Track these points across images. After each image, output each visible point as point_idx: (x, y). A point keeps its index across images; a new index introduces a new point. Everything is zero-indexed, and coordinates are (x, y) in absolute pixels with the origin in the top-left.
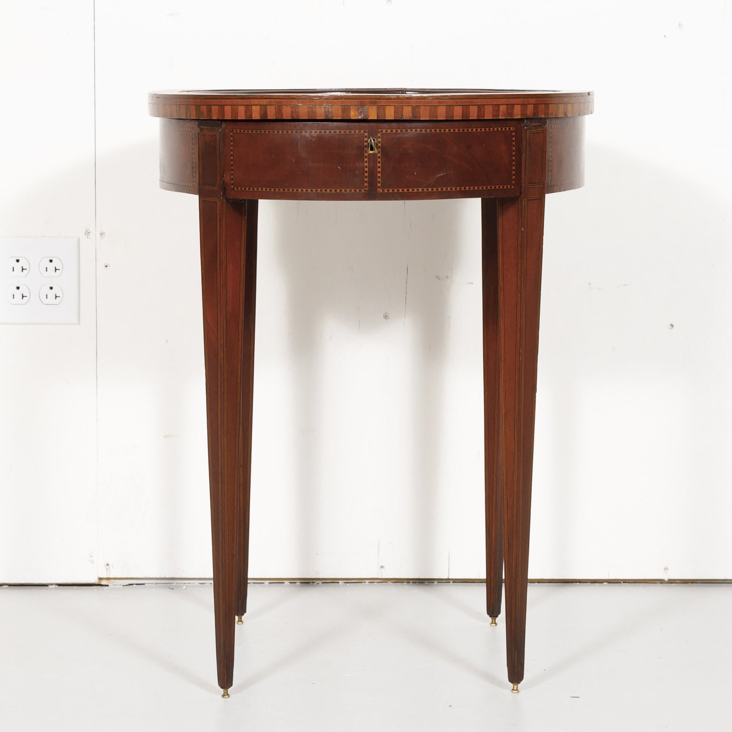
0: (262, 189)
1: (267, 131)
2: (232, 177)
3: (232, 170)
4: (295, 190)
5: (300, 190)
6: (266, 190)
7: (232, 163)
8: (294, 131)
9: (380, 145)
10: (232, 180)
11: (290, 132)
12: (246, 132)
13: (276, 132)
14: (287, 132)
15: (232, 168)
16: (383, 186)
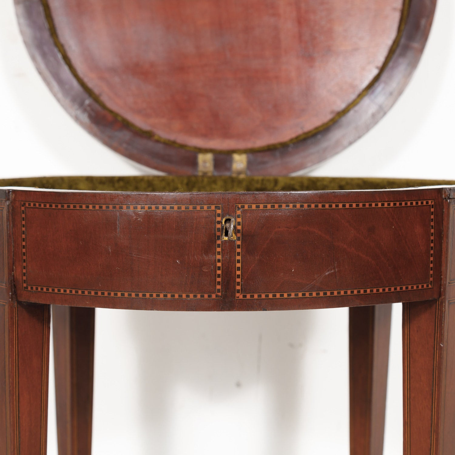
0: (65, 291)
1: (72, 207)
2: (24, 271)
3: (24, 261)
4: (112, 294)
5: (119, 294)
6: (71, 291)
7: (24, 250)
8: (111, 206)
9: (239, 227)
10: (24, 275)
11: (104, 207)
12: (42, 206)
13: (84, 207)
14: (101, 207)
15: (25, 257)
16: (244, 290)
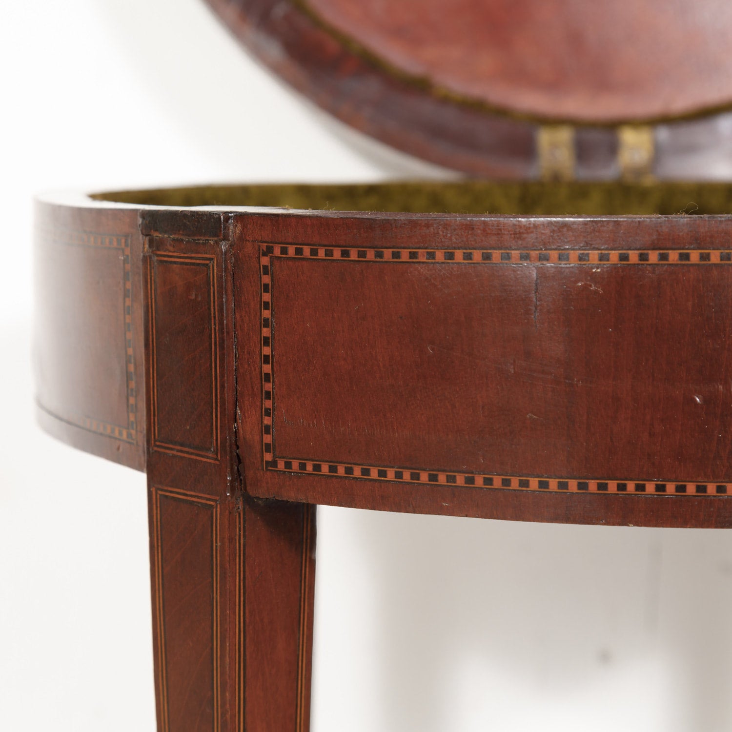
0: (382, 474)
1: (405, 255)
2: (267, 421)
3: (268, 395)
4: (515, 483)
5: (534, 483)
6: (399, 475)
7: (267, 368)
8: (515, 253)
10: (268, 432)
11: (496, 254)
12: (321, 254)
13: (440, 255)
14: (487, 257)
15: (268, 386)
